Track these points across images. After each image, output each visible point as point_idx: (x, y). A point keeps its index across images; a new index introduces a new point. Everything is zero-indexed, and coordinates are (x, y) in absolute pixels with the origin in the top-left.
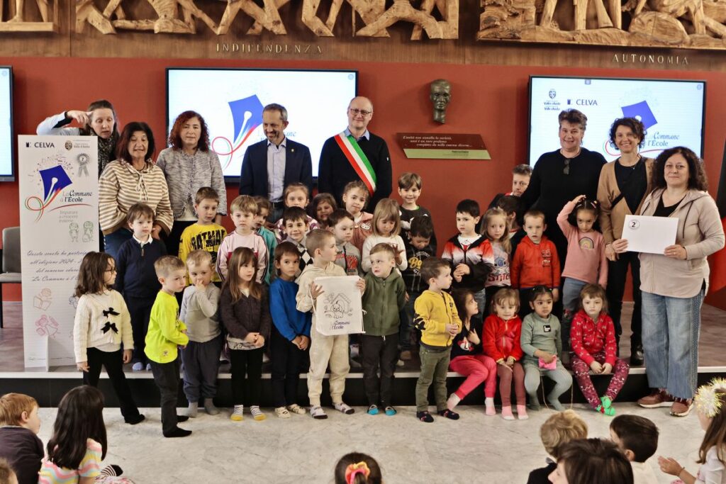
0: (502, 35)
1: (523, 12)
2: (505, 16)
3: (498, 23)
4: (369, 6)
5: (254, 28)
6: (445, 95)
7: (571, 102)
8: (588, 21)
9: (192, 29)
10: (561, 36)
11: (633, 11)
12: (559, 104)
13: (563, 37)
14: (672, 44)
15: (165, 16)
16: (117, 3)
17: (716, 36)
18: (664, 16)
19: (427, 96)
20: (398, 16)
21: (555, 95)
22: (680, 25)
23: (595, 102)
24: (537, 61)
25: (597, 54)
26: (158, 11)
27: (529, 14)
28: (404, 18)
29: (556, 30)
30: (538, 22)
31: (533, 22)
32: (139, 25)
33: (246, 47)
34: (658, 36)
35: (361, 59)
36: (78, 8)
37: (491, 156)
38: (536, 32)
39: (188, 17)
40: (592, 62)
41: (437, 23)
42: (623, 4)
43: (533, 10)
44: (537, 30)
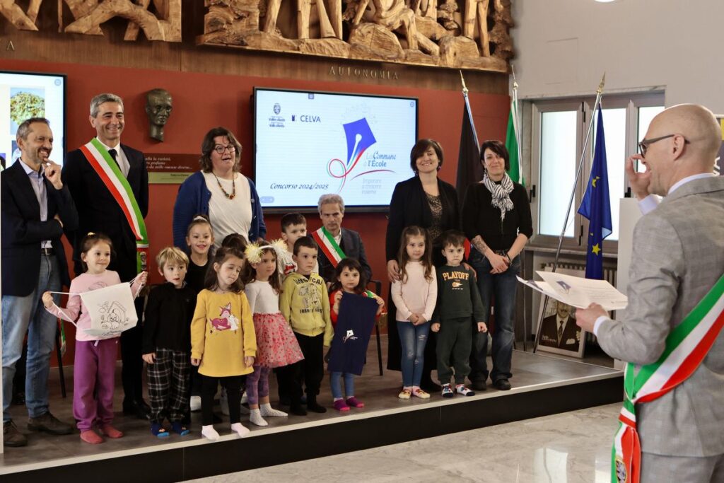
0: (230, 40)
1: (248, 15)
2: (232, 19)
3: (225, 27)
6: (168, 107)
7: (295, 119)
8: (311, 29)
10: (286, 45)
12: (283, 120)
13: (288, 46)
14: (389, 59)
17: (426, 52)
18: (382, 29)
20: (116, 11)
21: (279, 110)
22: (396, 39)
23: (319, 119)
24: (256, 70)
25: (315, 66)
27: (254, 18)
28: (122, 14)
29: (281, 38)
30: (262, 27)
31: (257, 27)
34: (375, 48)
38: (261, 39)
40: (310, 75)
41: (158, 22)
42: (343, 11)
43: (257, 13)
44: (263, 37)
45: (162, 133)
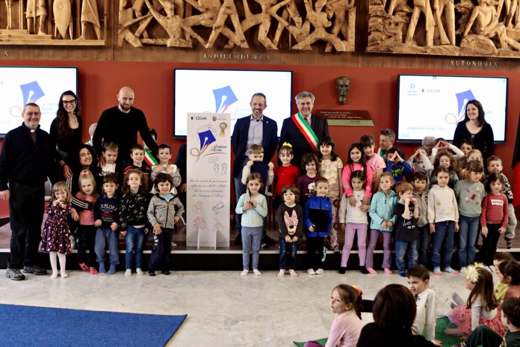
0: (382, 49)
1: (395, 35)
2: (384, 37)
3: (380, 42)
4: (300, 31)
5: (228, 44)
6: (346, 86)
7: (424, 91)
8: (434, 40)
9: (190, 45)
10: (418, 50)
11: (463, 34)
12: (416, 92)
13: (419, 51)
14: (486, 55)
15: (174, 37)
16: (144, 28)
17: (514, 49)
18: (481, 37)
19: (335, 87)
20: (318, 37)
21: (414, 86)
22: (492, 43)
23: (439, 91)
24: (403, 65)
25: (440, 60)
26: (169, 34)
27: (398, 36)
28: (321, 39)
29: (415, 46)
30: (404, 41)
31: (401, 41)
32: (157, 41)
33: (223, 56)
34: (478, 49)
35: (294, 63)
36: (119, 31)
37: (374, 124)
39: (188, 38)
40: (437, 66)
41: (341, 42)
42: (456, 29)
43: (401, 33)
44: (403, 46)
45: (345, 99)
